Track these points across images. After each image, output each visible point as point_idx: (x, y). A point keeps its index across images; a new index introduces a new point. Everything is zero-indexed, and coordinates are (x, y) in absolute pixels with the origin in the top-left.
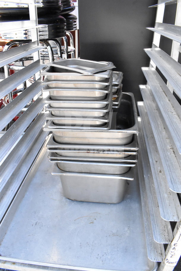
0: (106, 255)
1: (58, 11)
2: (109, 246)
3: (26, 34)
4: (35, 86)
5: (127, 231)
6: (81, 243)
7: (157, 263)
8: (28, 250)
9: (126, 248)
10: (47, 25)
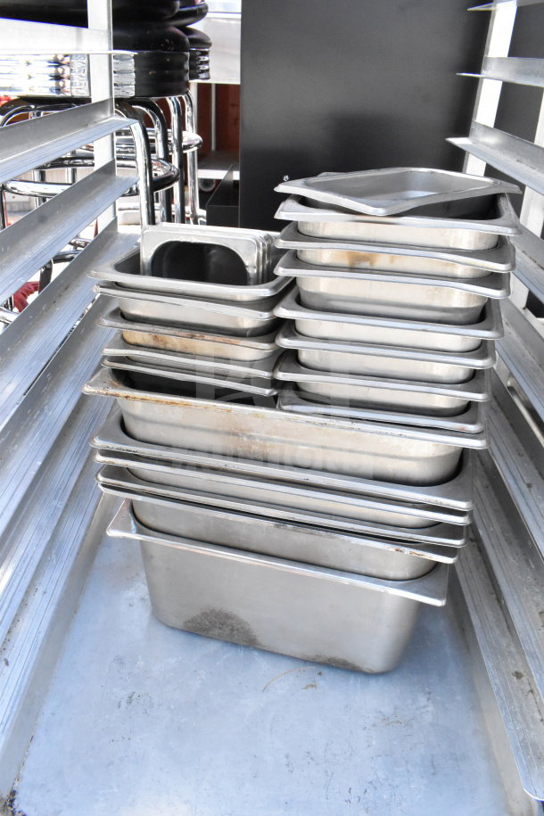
0: (376, 788)
1: (165, 11)
2: (380, 758)
3: (58, 78)
4: (103, 246)
5: (424, 707)
6: (287, 757)
7: (541, 804)
8: (116, 790)
9: (432, 762)
10: (132, 54)
